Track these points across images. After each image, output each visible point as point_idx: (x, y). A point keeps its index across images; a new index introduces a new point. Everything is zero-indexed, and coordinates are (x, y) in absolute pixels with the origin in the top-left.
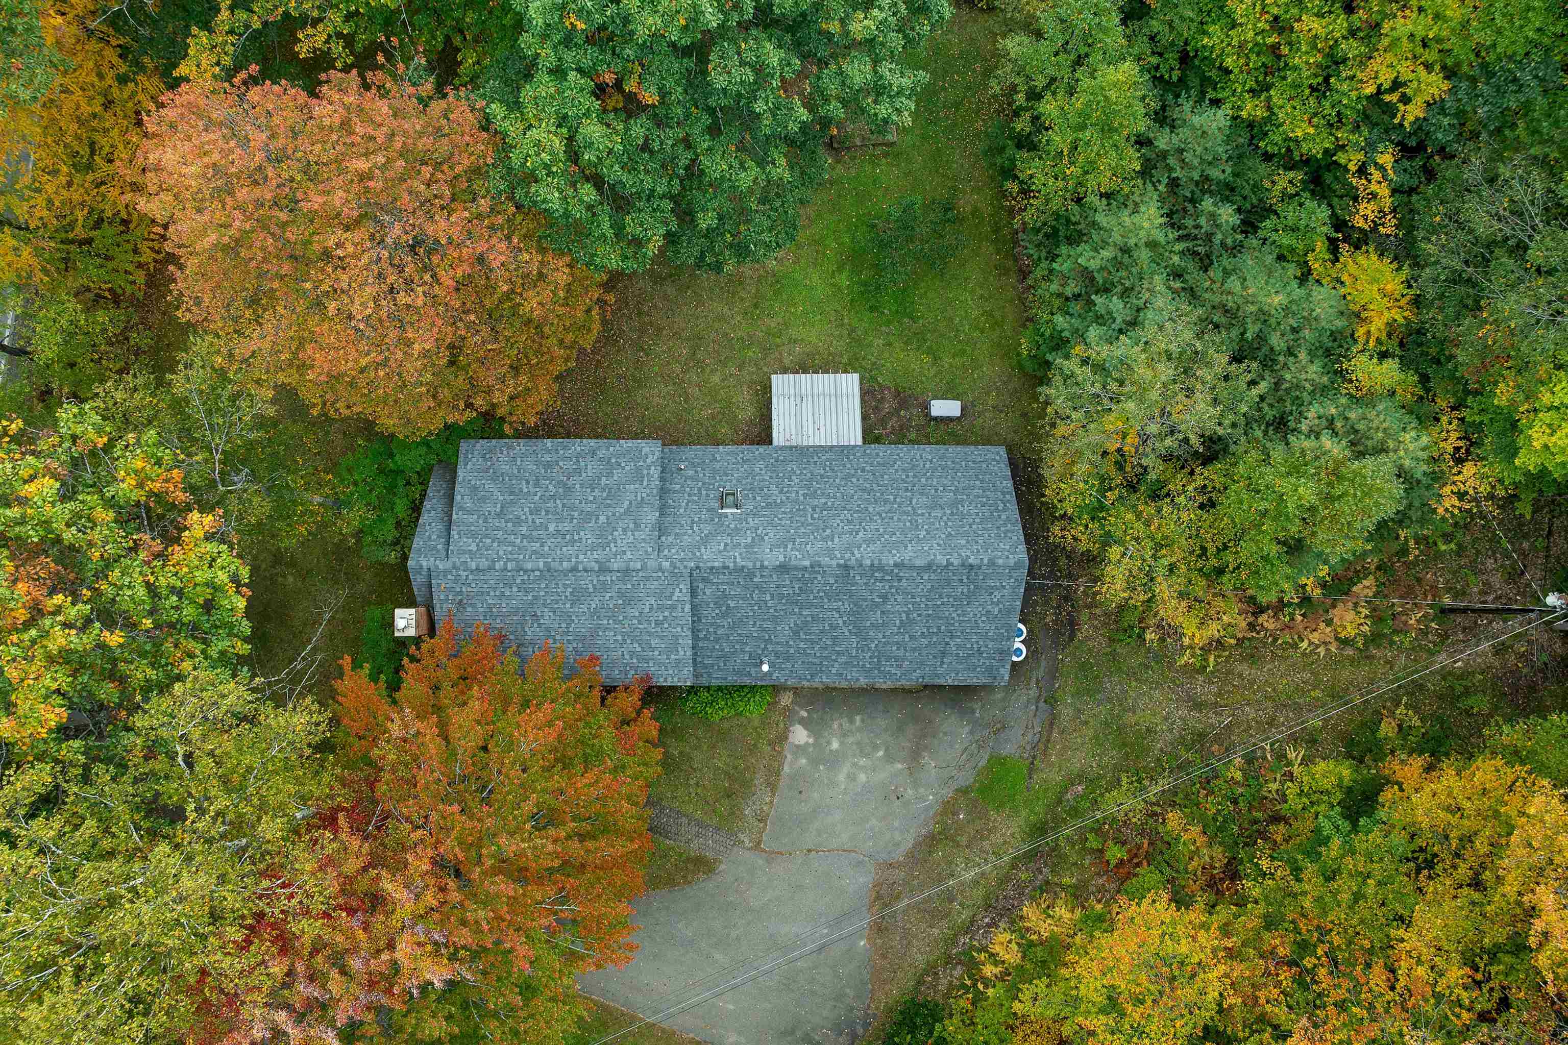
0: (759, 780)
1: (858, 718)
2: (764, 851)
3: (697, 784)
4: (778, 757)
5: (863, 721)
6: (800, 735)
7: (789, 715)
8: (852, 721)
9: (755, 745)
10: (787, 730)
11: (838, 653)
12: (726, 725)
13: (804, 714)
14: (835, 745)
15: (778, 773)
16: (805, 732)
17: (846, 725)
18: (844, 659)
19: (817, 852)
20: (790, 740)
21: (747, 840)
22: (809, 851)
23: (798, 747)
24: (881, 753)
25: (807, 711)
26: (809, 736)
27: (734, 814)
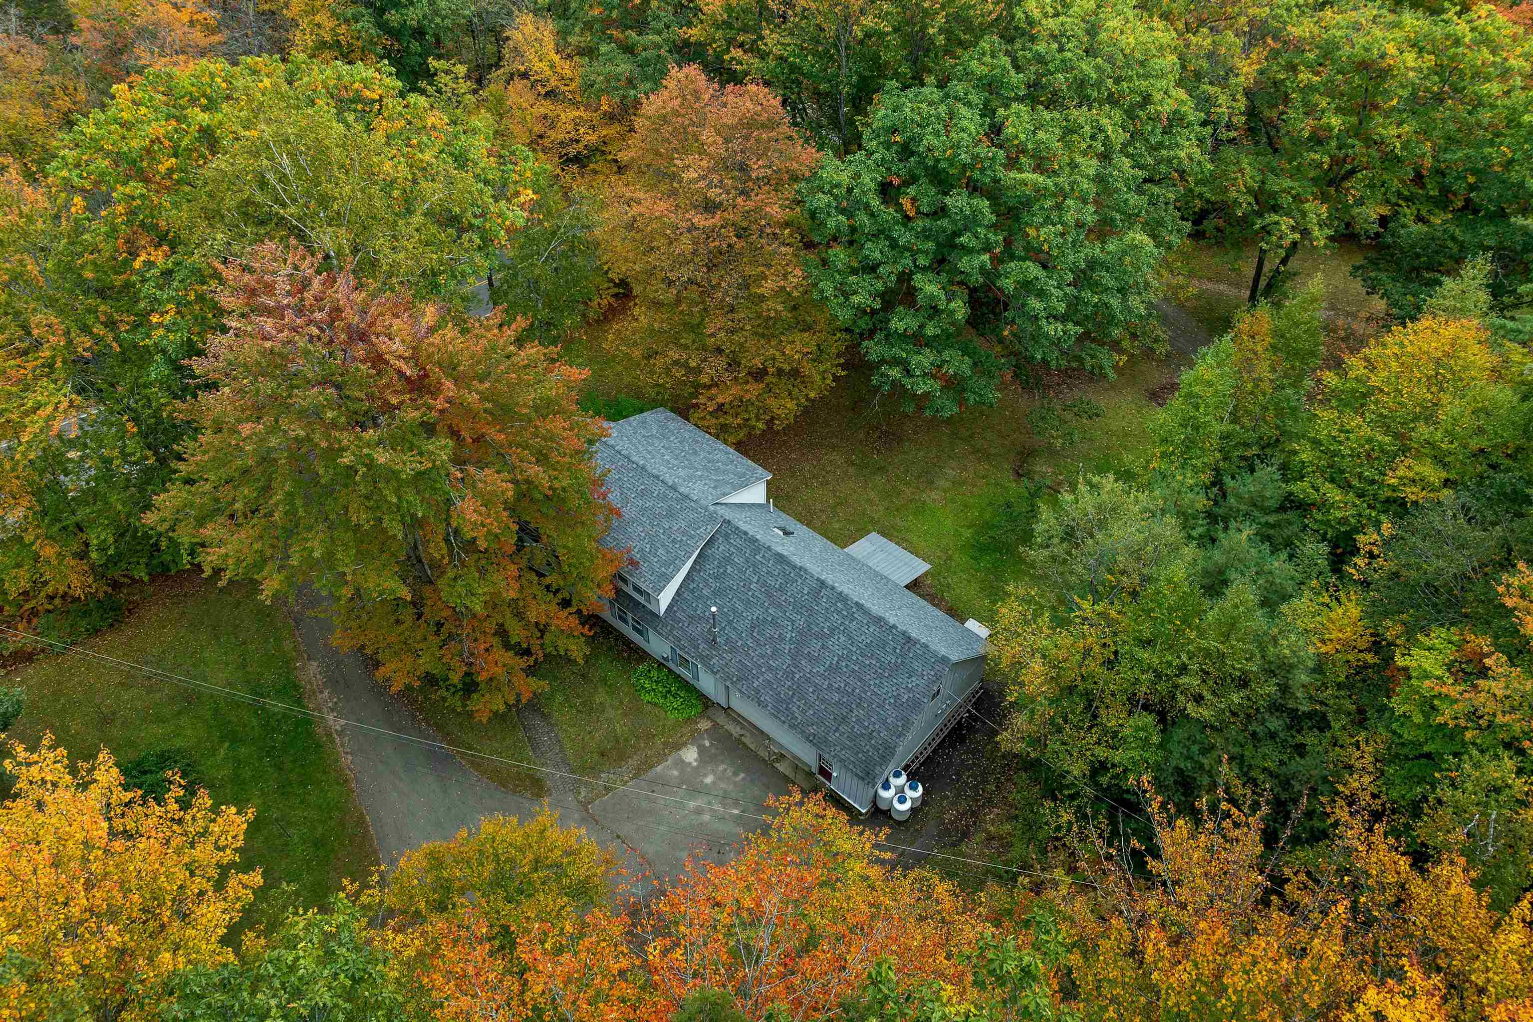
0: (634, 761)
1: (742, 775)
2: (587, 810)
3: (590, 733)
4: (663, 757)
5: (744, 779)
6: (690, 755)
7: (695, 738)
8: (735, 774)
9: (654, 736)
10: (685, 744)
11: (770, 668)
12: (648, 708)
13: (707, 744)
14: (709, 780)
15: (651, 767)
16: (696, 755)
17: (729, 773)
18: (769, 676)
19: (623, 842)
20: (681, 753)
21: (583, 794)
22: (618, 837)
23: (683, 761)
24: (736, 812)
25: (711, 744)
26: (696, 760)
27: (594, 770)
